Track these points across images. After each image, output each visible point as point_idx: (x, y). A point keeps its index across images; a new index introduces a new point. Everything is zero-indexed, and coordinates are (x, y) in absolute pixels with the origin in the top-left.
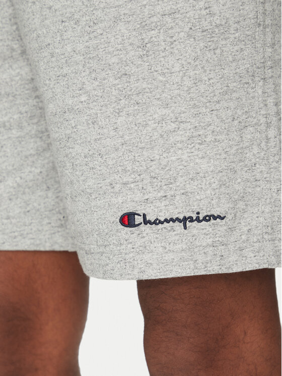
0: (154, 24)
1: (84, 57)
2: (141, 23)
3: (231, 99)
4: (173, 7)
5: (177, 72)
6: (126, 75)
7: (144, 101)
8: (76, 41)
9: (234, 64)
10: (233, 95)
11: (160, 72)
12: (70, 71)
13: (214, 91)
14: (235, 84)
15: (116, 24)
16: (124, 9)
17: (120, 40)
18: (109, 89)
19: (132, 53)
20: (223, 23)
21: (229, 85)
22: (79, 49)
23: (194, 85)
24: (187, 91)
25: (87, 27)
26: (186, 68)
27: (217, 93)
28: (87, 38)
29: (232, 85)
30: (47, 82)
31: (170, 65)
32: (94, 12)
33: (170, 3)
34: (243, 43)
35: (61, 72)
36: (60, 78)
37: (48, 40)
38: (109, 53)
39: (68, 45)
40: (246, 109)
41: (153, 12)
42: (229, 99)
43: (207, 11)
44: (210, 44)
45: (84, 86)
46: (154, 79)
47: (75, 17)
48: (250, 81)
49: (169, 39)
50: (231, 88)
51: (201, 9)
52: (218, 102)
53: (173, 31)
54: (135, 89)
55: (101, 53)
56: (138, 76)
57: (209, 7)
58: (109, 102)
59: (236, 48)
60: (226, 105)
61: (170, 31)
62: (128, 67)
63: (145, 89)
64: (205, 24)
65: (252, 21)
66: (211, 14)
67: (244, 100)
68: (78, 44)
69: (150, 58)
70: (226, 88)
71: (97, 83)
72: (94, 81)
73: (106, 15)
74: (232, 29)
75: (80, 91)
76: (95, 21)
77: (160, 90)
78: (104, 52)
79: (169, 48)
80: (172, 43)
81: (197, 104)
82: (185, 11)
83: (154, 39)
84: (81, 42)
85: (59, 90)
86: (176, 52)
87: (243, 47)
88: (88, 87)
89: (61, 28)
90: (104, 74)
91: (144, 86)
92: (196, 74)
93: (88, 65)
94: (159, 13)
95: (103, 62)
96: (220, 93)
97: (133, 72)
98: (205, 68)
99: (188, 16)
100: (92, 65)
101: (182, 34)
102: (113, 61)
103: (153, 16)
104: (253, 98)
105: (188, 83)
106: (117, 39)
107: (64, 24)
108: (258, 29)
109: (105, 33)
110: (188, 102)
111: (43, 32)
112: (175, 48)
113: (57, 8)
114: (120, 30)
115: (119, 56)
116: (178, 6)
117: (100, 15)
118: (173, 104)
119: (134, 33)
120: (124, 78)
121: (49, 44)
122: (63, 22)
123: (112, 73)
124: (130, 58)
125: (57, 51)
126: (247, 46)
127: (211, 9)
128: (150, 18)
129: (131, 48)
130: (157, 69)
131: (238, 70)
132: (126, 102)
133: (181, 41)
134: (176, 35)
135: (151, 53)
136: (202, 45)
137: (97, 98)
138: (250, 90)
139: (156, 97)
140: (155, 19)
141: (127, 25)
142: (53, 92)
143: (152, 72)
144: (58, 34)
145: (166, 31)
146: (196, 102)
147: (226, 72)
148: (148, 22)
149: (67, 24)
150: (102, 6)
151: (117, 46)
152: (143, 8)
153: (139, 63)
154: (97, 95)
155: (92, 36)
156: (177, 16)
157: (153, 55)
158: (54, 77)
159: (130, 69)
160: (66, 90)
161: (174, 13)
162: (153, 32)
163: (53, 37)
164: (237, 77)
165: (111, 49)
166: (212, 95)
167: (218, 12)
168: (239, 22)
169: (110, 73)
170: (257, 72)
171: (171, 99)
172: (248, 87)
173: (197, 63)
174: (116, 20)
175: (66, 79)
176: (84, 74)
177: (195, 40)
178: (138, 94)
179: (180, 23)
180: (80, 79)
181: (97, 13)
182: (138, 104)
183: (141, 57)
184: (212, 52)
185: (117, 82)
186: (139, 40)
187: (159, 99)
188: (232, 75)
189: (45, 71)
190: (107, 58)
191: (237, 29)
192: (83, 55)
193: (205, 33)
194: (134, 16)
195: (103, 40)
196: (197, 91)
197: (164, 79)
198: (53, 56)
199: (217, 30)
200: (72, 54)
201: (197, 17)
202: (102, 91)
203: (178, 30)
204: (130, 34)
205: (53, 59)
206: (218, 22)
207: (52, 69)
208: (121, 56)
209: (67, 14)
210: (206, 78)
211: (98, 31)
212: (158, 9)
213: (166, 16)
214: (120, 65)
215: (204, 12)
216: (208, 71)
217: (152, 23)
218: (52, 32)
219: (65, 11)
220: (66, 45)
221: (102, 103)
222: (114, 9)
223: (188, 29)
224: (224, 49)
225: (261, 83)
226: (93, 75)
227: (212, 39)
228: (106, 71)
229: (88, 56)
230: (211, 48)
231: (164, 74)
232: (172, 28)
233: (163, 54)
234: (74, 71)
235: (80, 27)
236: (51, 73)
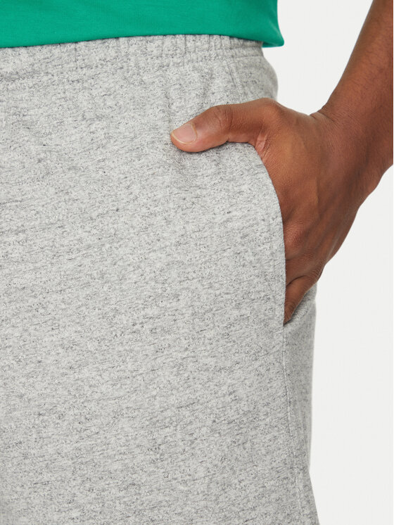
0: (168, 420)
1: (73, 461)
2: (151, 419)
3: (269, 502)
4: (191, 396)
5: (201, 478)
6: (134, 485)
7: (161, 517)
8: (60, 441)
9: (269, 457)
10: (272, 497)
11: (180, 480)
12: (53, 479)
13: (247, 496)
14: (272, 482)
15: (116, 421)
16: (126, 401)
17: (123, 440)
18: (111, 503)
19: (141, 457)
20: (251, 409)
21: (266, 484)
22: (66, 451)
23: (222, 492)
24: (216, 500)
25: (76, 424)
26: (213, 472)
27: (251, 498)
28: (77, 437)
29: (268, 485)
30: (18, 489)
31: (192, 470)
32: (86, 404)
33: (187, 392)
34: (276, 429)
35: (38, 479)
36: (38, 486)
37: (20, 437)
38: (109, 457)
39: (49, 446)
40: (288, 512)
41: (165, 404)
42: (266, 502)
43: (232, 396)
44: (238, 437)
45: (75, 499)
46: (172, 490)
47: (59, 409)
48: (289, 475)
49: (188, 438)
50: (268, 488)
51: (224, 395)
52: (254, 509)
53: (193, 426)
54: (147, 502)
55: (97, 458)
56: (151, 486)
57: (234, 392)
58: (112, 520)
59: (269, 437)
60: (263, 510)
61: (189, 427)
62: (136, 475)
63: (161, 502)
64: (231, 414)
65: (282, 399)
66: (237, 400)
67: (284, 500)
68: (64, 445)
69: (166, 462)
70: (261, 490)
71: (94, 495)
72: (88, 493)
73: (102, 408)
74: (261, 414)
75: (70, 505)
76: (87, 416)
77: (181, 502)
78: (101, 456)
79: (189, 448)
80: (193, 442)
81: (228, 516)
82: (206, 400)
83: (169, 438)
84: (68, 442)
85: (37, 501)
86: (199, 452)
87: (276, 434)
88: (81, 500)
89: (37, 422)
90: (102, 484)
91: (161, 498)
92: (224, 478)
93: (79, 472)
94: (173, 405)
95: (101, 469)
96: (255, 497)
97: (143, 481)
98: (235, 469)
99: (210, 406)
100: (86, 472)
101: (204, 430)
102: (116, 467)
103: (166, 410)
104: (294, 495)
105: (215, 490)
106: (119, 439)
107: (41, 418)
108: (289, 408)
109: (101, 432)
110: (217, 515)
111: (11, 426)
112: (197, 448)
113: (30, 396)
114: (122, 428)
115: (123, 462)
116: (197, 394)
117: (93, 409)
118: (199, 519)
119: (142, 432)
120: (132, 490)
121: (21, 443)
122: (40, 415)
123: (114, 483)
124: (138, 463)
125: (33, 452)
126: (281, 432)
127: (236, 394)
128: (162, 412)
129: (139, 451)
130: (175, 477)
131: (274, 464)
132: (137, 520)
133: (203, 438)
134: (197, 430)
135: (166, 456)
136: (229, 440)
137: (94, 514)
138: (290, 486)
139: (176, 512)
140: (168, 413)
141: (132, 422)
142: (28, 503)
143: (170, 481)
144: (34, 430)
145: (184, 428)
146: (226, 513)
147: (259, 469)
148: (160, 417)
149: (46, 418)
150: (96, 396)
151: (119, 448)
152: (152, 399)
153: (151, 470)
154: (95, 510)
155: (83, 434)
156: (197, 407)
157: (170, 459)
158: (29, 484)
159: (139, 477)
160: (49, 502)
161: (192, 404)
162: (167, 430)
163: (26, 433)
164: (274, 473)
165: (111, 452)
166: (245, 501)
167: (245, 396)
168: (268, 404)
169: (111, 482)
170: (295, 462)
171: (196, 513)
172: (287, 483)
173: (225, 464)
174: (117, 415)
175: (48, 488)
176: (74, 483)
177: (220, 436)
178: (152, 509)
179: (201, 416)
180: (69, 489)
181: (89, 406)
182: (153, 521)
183: (153, 462)
184: (241, 447)
185: (122, 494)
186: (149, 440)
187: (180, 514)
188: (267, 472)
189: (15, 475)
190: (107, 463)
191: (268, 413)
192: (72, 459)
193: (231, 425)
194: (141, 410)
195: (99, 441)
196: (227, 499)
197: (186, 489)
198: (26, 458)
199: (245, 419)
200: (55, 456)
201: (221, 406)
202: (101, 505)
203: (199, 425)
204: (136, 433)
205: (27, 461)
206: (246, 409)
207: (26, 473)
208: (126, 461)
209: (46, 406)
210: (236, 481)
211: (93, 429)
212: (172, 400)
213: (183, 409)
214: (125, 472)
215: (228, 399)
216: (238, 471)
217: (165, 418)
218: (24, 427)
219: (42, 401)
220: (46, 445)
221: (103, 521)
222: (113, 402)
223: (211, 422)
224: (255, 441)
225: (301, 476)
226: (88, 485)
227: (240, 432)
228: (106, 480)
229: (80, 460)
230: (240, 442)
231: (185, 482)
232: (191, 423)
233: (183, 457)
234: (60, 478)
235: (66, 423)
236: (23, 478)
